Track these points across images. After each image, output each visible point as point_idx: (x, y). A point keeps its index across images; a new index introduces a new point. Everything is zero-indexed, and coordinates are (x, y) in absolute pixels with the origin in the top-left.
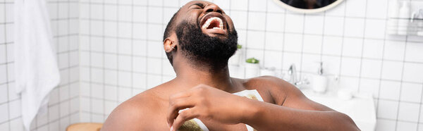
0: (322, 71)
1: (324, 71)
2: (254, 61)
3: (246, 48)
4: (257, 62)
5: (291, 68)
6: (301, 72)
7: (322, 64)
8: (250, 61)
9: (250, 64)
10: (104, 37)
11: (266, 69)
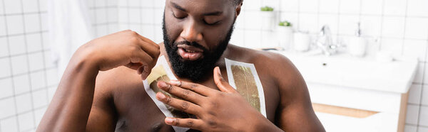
0: (359, 32)
1: (362, 32)
2: (286, 24)
3: (280, 12)
4: (289, 25)
5: (323, 29)
6: (338, 35)
7: (359, 24)
8: (282, 24)
9: (282, 27)
10: (141, 8)
11: (300, 31)
